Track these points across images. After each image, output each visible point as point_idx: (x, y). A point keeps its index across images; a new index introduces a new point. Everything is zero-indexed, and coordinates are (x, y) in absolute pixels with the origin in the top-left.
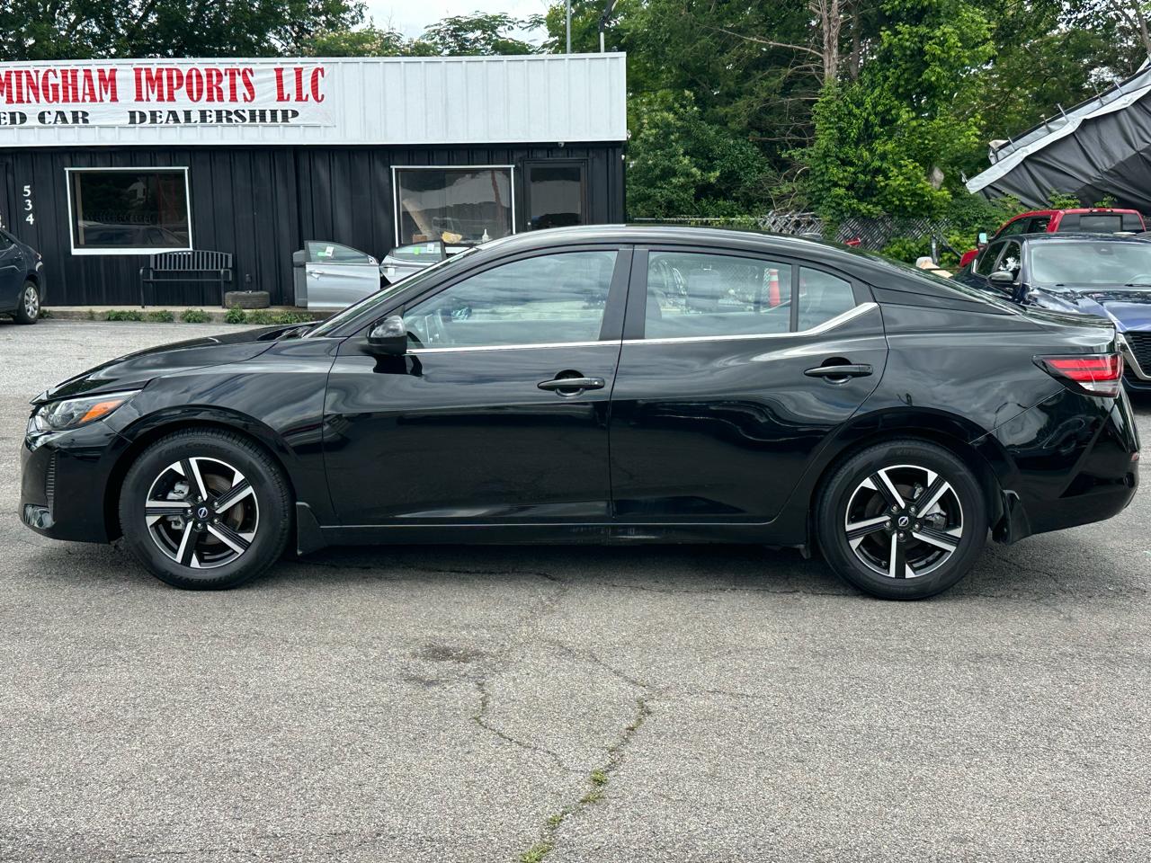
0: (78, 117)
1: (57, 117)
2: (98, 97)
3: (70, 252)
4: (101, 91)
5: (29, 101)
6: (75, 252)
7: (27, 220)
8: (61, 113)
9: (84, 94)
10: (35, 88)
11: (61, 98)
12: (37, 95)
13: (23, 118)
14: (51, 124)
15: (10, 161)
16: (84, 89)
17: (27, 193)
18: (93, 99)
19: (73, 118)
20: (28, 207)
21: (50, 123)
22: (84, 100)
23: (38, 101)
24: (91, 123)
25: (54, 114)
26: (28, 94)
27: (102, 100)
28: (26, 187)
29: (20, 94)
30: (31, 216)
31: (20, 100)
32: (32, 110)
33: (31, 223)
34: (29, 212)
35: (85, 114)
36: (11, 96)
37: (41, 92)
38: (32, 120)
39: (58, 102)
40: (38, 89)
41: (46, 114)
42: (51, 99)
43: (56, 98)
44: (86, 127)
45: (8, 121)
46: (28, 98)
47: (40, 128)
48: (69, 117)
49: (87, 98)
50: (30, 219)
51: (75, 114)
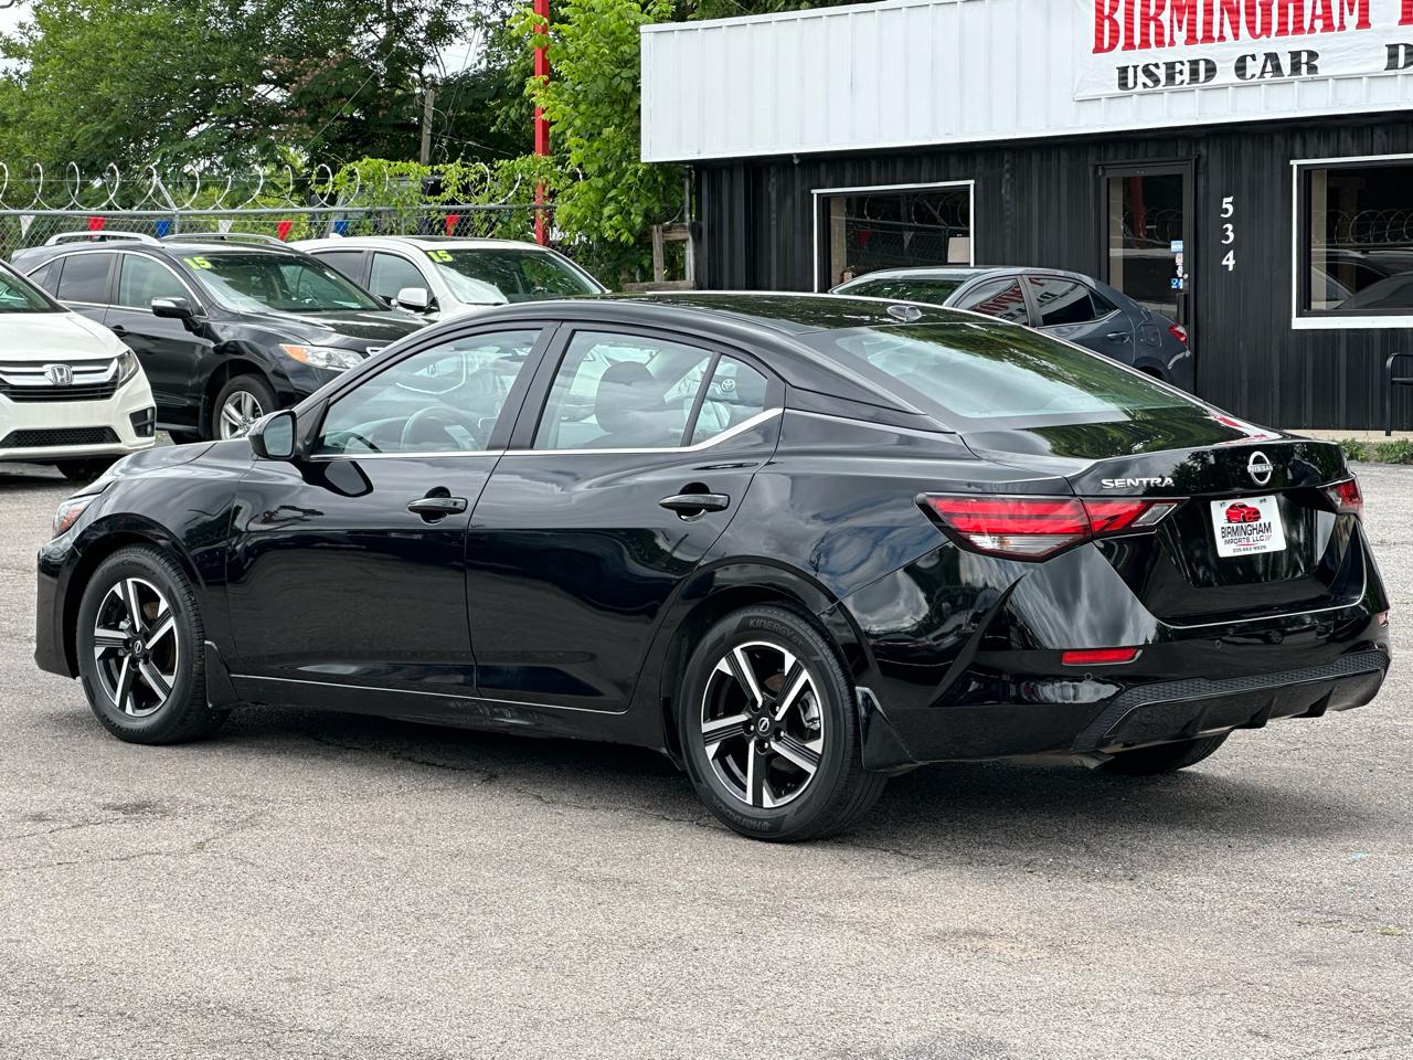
0: (1300, 62)
1: (1265, 66)
2: (1336, 22)
3: (1290, 322)
4: (1342, 8)
5: (1222, 38)
6: (1299, 323)
7: (1224, 262)
8: (1272, 57)
9: (1314, 17)
10: (1234, 12)
11: (1275, 27)
12: (1235, 26)
13: (1211, 70)
14: (1255, 79)
15: (1203, 151)
16: (1314, 8)
17: (1226, 211)
18: (1328, 27)
19: (1292, 64)
20: (1227, 238)
21: (1253, 76)
22: (1312, 29)
23: (1236, 36)
24: (1322, 72)
25: (1261, 59)
26: (1222, 25)
27: (1342, 27)
28: (1226, 200)
29: (1208, 24)
30: (1231, 254)
31: (1208, 38)
32: (1224, 54)
33: (1231, 268)
34: (1227, 249)
35: (1313, 55)
36: (1194, 31)
37: (1243, 18)
38: (1226, 74)
39: (1268, 37)
40: (1238, 12)
41: (1249, 59)
42: (1258, 31)
43: (1266, 29)
44: (1313, 80)
45: (1186, 77)
46: (1221, 32)
47: (1237, 87)
48: (1286, 63)
49: (1319, 24)
50: (1229, 261)
51: (1296, 55)
